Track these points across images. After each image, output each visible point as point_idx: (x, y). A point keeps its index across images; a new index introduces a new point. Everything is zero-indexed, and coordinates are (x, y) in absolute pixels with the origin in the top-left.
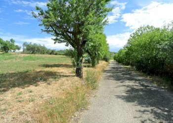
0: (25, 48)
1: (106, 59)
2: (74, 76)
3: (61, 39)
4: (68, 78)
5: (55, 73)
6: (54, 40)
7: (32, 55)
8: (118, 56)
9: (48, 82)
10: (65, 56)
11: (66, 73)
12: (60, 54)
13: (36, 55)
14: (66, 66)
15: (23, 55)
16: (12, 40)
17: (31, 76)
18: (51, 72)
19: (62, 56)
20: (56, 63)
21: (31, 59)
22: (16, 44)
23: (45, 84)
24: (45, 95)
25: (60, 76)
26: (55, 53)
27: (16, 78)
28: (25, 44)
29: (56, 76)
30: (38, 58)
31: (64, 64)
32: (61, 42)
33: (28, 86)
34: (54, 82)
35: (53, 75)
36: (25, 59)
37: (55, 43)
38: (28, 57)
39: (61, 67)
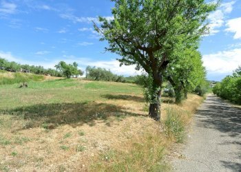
0: (88, 73)
1: (199, 92)
2: (147, 116)
3: (130, 60)
4: (137, 118)
5: (120, 108)
6: (120, 61)
7: (95, 82)
8: (223, 87)
9: (108, 121)
10: (135, 85)
11: (134, 110)
13: (100, 82)
14: (136, 99)
15: (85, 81)
16: (74, 64)
17: (89, 110)
18: (114, 107)
19: (131, 84)
20: (123, 94)
21: (93, 86)
22: (79, 68)
23: (103, 124)
24: (100, 143)
25: (126, 113)
26: (122, 80)
27: (71, 110)
28: (88, 68)
29: (120, 113)
30: (102, 86)
31: (133, 95)
32: (130, 63)
33: (81, 125)
34: (115, 122)
35: (116, 111)
36: (87, 86)
37: (120, 65)
38: (90, 84)
39: (128, 100)
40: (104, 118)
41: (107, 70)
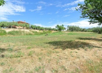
0: (68, 28)
6: (90, 22)
7: (72, 32)
11: (97, 45)
12: (88, 31)
13: (74, 32)
15: (67, 32)
16: (62, 25)
17: (74, 44)
19: (90, 32)
20: (87, 37)
21: (71, 34)
22: (64, 27)
28: (68, 27)
30: (75, 34)
31: (93, 38)
36: (68, 34)
37: (90, 24)
39: (91, 40)
40: (83, 47)
41: (77, 26)
